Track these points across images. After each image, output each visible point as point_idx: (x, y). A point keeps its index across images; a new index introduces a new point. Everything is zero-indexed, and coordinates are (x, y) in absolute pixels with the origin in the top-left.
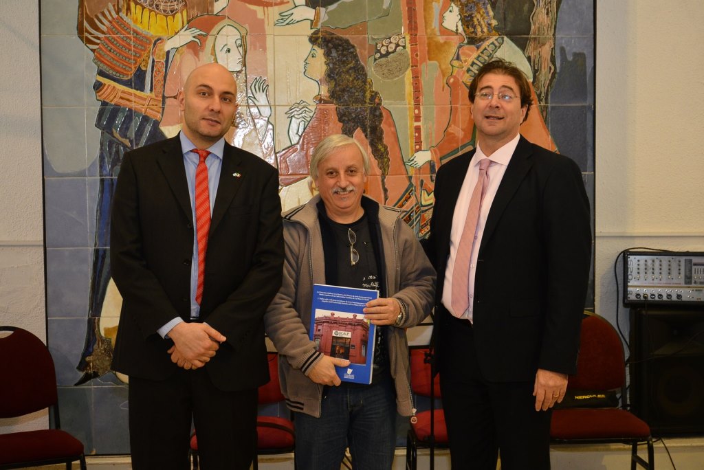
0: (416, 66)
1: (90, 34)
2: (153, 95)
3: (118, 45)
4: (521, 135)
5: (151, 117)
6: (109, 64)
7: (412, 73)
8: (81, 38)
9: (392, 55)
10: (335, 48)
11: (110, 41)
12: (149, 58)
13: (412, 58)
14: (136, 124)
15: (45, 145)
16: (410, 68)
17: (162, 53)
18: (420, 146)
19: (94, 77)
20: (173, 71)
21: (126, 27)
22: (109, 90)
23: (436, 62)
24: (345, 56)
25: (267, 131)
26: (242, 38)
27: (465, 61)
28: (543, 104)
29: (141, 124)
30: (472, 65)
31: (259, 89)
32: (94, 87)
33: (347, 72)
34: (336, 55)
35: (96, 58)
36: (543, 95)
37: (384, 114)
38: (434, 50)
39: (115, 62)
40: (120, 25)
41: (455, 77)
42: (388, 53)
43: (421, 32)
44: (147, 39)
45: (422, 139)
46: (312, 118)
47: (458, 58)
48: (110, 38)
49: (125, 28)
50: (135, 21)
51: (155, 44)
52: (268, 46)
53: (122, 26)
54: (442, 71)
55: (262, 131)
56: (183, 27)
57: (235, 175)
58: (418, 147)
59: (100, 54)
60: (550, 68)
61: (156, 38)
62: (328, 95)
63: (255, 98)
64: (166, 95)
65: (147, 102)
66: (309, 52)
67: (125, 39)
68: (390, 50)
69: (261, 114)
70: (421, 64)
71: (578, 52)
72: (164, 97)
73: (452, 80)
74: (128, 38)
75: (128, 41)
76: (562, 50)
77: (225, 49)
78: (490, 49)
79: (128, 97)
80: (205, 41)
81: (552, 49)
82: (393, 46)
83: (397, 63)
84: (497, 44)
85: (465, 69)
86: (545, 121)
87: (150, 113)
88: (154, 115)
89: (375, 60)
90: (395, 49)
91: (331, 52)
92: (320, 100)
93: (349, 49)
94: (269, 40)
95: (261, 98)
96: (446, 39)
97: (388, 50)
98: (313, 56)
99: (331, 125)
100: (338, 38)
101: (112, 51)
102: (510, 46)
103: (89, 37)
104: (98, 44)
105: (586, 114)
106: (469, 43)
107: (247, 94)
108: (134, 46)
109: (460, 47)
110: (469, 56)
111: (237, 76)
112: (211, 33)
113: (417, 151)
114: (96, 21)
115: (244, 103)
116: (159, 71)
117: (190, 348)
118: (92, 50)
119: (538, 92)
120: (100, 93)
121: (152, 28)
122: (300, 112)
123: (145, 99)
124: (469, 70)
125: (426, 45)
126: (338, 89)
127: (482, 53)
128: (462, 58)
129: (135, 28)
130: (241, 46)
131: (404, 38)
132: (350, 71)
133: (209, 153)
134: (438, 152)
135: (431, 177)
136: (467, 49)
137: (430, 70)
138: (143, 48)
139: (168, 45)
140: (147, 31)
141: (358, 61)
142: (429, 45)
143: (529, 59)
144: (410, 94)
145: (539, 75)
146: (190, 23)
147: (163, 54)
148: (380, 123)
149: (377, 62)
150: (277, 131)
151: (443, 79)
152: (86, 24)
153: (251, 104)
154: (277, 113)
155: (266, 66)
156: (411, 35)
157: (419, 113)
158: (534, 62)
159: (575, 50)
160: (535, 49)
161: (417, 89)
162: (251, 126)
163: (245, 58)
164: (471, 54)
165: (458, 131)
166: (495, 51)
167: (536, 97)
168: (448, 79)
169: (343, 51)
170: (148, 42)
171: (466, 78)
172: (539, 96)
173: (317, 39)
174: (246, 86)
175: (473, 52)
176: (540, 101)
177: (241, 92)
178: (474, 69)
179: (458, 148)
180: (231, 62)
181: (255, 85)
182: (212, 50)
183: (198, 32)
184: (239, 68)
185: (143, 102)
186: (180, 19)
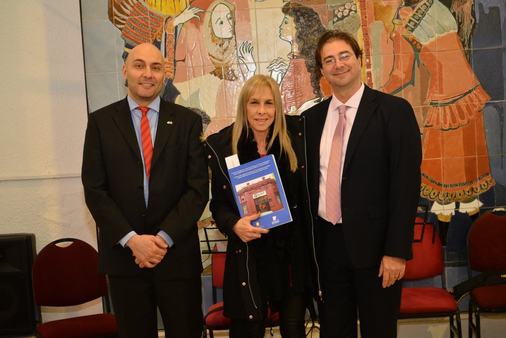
0: (366, 25)
1: (118, 17)
2: (167, 60)
3: (139, 24)
4: (365, 84)
6: (133, 38)
7: (363, 31)
8: (112, 21)
9: (346, 18)
10: (303, 16)
12: (162, 32)
13: (362, 19)
15: (89, 102)
16: (361, 28)
17: (171, 28)
19: (123, 49)
20: (181, 41)
23: (381, 22)
24: (310, 21)
26: (231, 12)
27: (404, 19)
28: (467, 49)
30: (409, 22)
31: (246, 50)
32: (123, 57)
33: (313, 33)
34: (303, 21)
35: (123, 34)
36: (466, 42)
38: (379, 12)
39: (137, 37)
40: (139, 9)
41: (396, 32)
42: (343, 17)
44: (161, 18)
45: (373, 82)
46: (287, 70)
47: (398, 17)
49: (144, 11)
50: (151, 5)
51: (166, 21)
52: (251, 18)
53: (142, 9)
54: (386, 28)
56: (187, 7)
57: (168, 123)
59: (126, 32)
60: (471, 21)
61: (167, 17)
62: (299, 52)
63: (243, 57)
64: (176, 59)
66: (282, 20)
67: (144, 19)
68: (345, 14)
69: (248, 70)
70: (369, 24)
71: (493, 6)
72: (175, 61)
73: (394, 35)
74: (146, 18)
75: (146, 20)
76: (481, 5)
77: (219, 22)
78: (423, 9)
80: (203, 17)
81: (472, 5)
82: (347, 11)
83: (351, 24)
84: (428, 5)
85: (404, 25)
86: (469, 62)
88: (168, 75)
89: (334, 22)
90: (349, 14)
91: (300, 19)
92: (293, 56)
93: (313, 16)
94: (252, 12)
95: (248, 57)
96: (388, 3)
97: (343, 15)
98: (286, 23)
99: (303, 75)
100: (306, 9)
101: (135, 28)
102: (439, 5)
103: (117, 19)
104: (124, 24)
105: (501, 55)
106: (406, 5)
107: (237, 55)
108: (151, 24)
109: (399, 8)
110: (407, 15)
111: (229, 42)
112: (207, 11)
114: (122, 7)
115: (236, 62)
116: (170, 42)
118: (120, 29)
119: (462, 40)
121: (163, 9)
122: (278, 66)
124: (407, 26)
125: (373, 9)
126: (306, 47)
127: (417, 12)
128: (401, 17)
129: (151, 10)
130: (231, 18)
131: (355, 4)
132: (315, 33)
133: (149, 109)
136: (405, 10)
137: (377, 29)
139: (176, 22)
140: (160, 12)
141: (320, 24)
142: (375, 9)
143: (454, 14)
145: (463, 26)
146: (192, 3)
147: (173, 29)
149: (335, 24)
151: (387, 34)
152: (114, 10)
153: (241, 62)
154: (261, 68)
155: (250, 33)
156: (361, 2)
157: (370, 61)
158: (458, 16)
159: (491, 5)
160: (458, 6)
161: (367, 43)
162: (241, 79)
163: (234, 28)
164: (408, 14)
165: (401, 74)
166: (427, 10)
167: (461, 44)
168: (391, 34)
169: (308, 17)
170: (161, 20)
171: (405, 32)
172: (463, 43)
173: (288, 9)
174: (236, 49)
175: (410, 12)
176: (464, 46)
177: (233, 54)
178: (411, 25)
179: (401, 87)
180: (225, 31)
181: (243, 47)
182: (209, 23)
183: (198, 10)
184: (230, 35)
186: (184, 1)
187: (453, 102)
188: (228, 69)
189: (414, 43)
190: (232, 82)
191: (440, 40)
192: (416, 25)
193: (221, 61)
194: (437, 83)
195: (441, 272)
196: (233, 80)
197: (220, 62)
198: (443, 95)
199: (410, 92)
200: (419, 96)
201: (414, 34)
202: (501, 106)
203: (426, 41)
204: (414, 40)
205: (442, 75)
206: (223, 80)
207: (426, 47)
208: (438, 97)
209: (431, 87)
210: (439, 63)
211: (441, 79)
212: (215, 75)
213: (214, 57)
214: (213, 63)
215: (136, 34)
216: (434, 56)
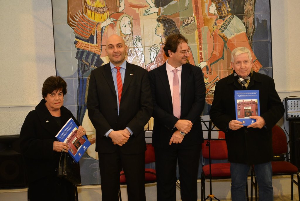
0: (199, 28)
1: (72, 22)
2: (97, 45)
3: (83, 26)
5: (97, 53)
6: (80, 34)
7: (198, 31)
8: (69, 25)
9: (189, 24)
10: (167, 23)
11: (80, 25)
12: (95, 31)
13: (198, 25)
14: (91, 56)
15: (57, 66)
16: (197, 29)
17: (100, 29)
19: (74, 39)
20: (104, 36)
21: (85, 19)
22: (80, 44)
23: (207, 27)
24: (171, 26)
25: (141, 57)
26: (131, 21)
27: (219, 26)
29: (93, 56)
30: (221, 27)
31: (138, 40)
32: (74, 43)
33: (172, 32)
34: (167, 26)
35: (75, 32)
36: (250, 37)
38: (206, 22)
40: (83, 19)
41: (215, 32)
42: (188, 24)
43: (201, 15)
44: (94, 23)
45: (203, 57)
46: (159, 51)
47: (216, 25)
48: (80, 24)
50: (89, 17)
51: (97, 25)
52: (141, 24)
53: (84, 19)
54: (210, 30)
55: (140, 58)
56: (108, 18)
57: (130, 74)
58: (201, 60)
59: (76, 30)
60: (253, 27)
61: (97, 23)
62: (165, 42)
63: (136, 44)
65: (95, 48)
66: (157, 25)
67: (85, 24)
68: (189, 23)
69: (139, 50)
70: (201, 28)
71: (264, 19)
72: (101, 46)
73: (214, 33)
75: (87, 24)
76: (257, 19)
77: (124, 26)
78: (228, 20)
79: (87, 46)
80: (116, 23)
81: (253, 19)
82: (190, 21)
83: (192, 28)
84: (231, 18)
85: (219, 28)
86: (252, 48)
87: (96, 52)
88: (98, 53)
89: (183, 27)
90: (191, 22)
91: (166, 25)
92: (162, 44)
93: (172, 23)
94: (141, 21)
95: (139, 44)
96: (211, 17)
98: (159, 27)
100: (169, 19)
101: (81, 29)
102: (237, 19)
103: (72, 23)
104: (75, 26)
105: (268, 44)
106: (220, 18)
107: (133, 43)
108: (89, 26)
109: (216, 20)
110: (220, 23)
111: (129, 36)
112: (118, 20)
113: (201, 62)
114: (74, 17)
115: (133, 46)
116: (99, 36)
117: (117, 140)
118: (73, 29)
120: (77, 45)
121: (95, 19)
122: (154, 49)
123: (94, 47)
124: (220, 29)
125: (203, 20)
127: (225, 22)
128: (217, 24)
129: (89, 19)
130: (130, 24)
131: (194, 18)
132: (173, 32)
133: (121, 68)
134: (209, 62)
135: (207, 72)
136: (219, 20)
137: (205, 30)
138: (92, 27)
139: (102, 25)
140: (94, 20)
141: (176, 27)
142: (204, 20)
143: (244, 23)
144: (197, 40)
146: (110, 16)
149: (184, 28)
150: (146, 56)
152: (70, 19)
153: (135, 46)
154: (145, 50)
155: (140, 32)
156: (197, 16)
157: (201, 47)
158: (246, 24)
159: (262, 19)
160: (246, 19)
161: (200, 38)
162: (136, 55)
163: (132, 29)
164: (221, 23)
165: (217, 53)
166: (230, 21)
167: (248, 38)
168: (212, 33)
169: (170, 24)
170: (94, 24)
171: (219, 32)
172: (249, 38)
173: (160, 20)
174: (133, 40)
175: (222, 22)
176: (249, 40)
177: (131, 42)
178: (222, 28)
179: (217, 60)
180: (127, 31)
181: (136, 39)
182: (119, 26)
183: (113, 20)
184: (130, 33)
185: (94, 48)
186: (106, 14)
188: (129, 50)
189: (223, 38)
190: (131, 57)
191: (237, 36)
192: (225, 29)
196: (131, 56)
199: (222, 63)
200: (226, 64)
201: (224, 33)
202: (267, 71)
203: (230, 37)
204: (224, 36)
207: (230, 40)
215: (82, 32)
216: (234, 45)
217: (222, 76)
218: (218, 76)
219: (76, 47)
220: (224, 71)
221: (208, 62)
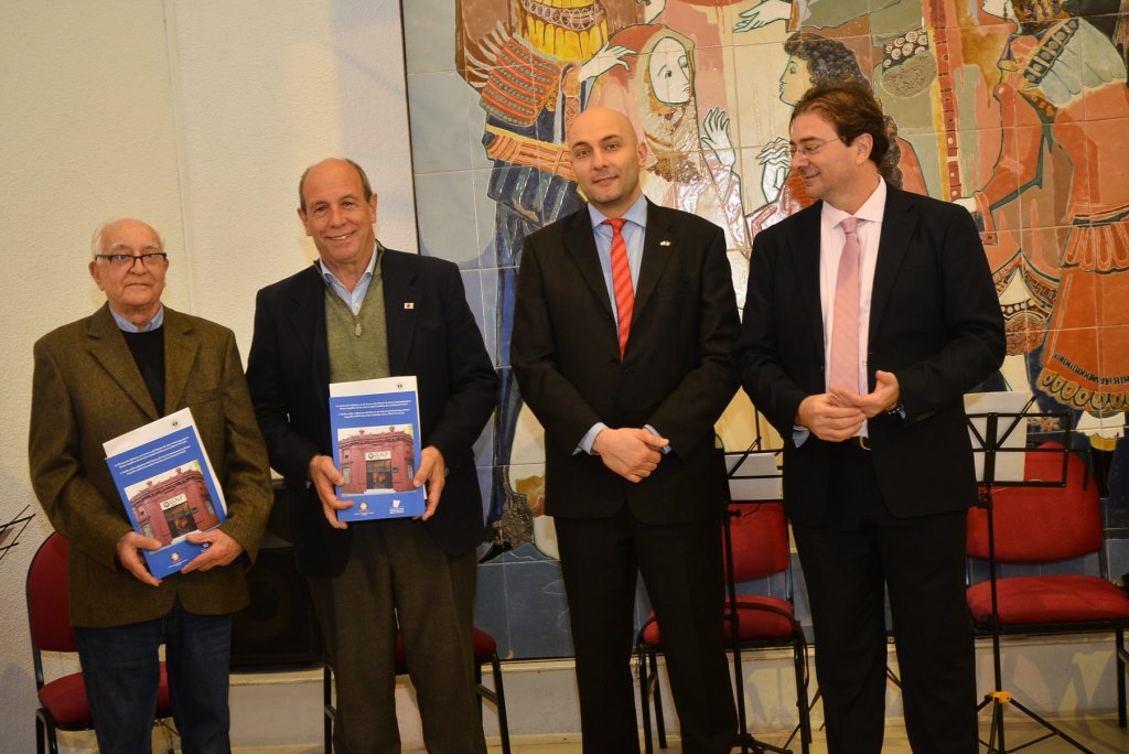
0: (947, 74)
1: (474, 67)
2: (565, 146)
3: (513, 79)
5: (566, 177)
6: (503, 107)
7: (941, 84)
8: (463, 75)
9: (908, 60)
10: (825, 58)
12: (557, 94)
13: (940, 62)
14: (544, 188)
15: (421, 228)
16: (937, 77)
17: (575, 86)
18: (959, 191)
19: (483, 128)
21: (521, 52)
22: (504, 144)
23: (976, 66)
24: (840, 67)
25: (730, 185)
26: (688, 54)
27: (1021, 60)
29: (552, 189)
30: (1031, 66)
31: (716, 126)
32: (483, 142)
34: (825, 67)
35: (485, 100)
37: (902, 149)
38: (972, 47)
39: (510, 104)
40: (514, 52)
41: (1005, 85)
42: (903, 58)
43: (951, 23)
44: (554, 67)
45: (961, 181)
47: (1009, 57)
48: (502, 71)
49: (522, 54)
50: (536, 43)
51: (565, 73)
52: (725, 63)
53: (518, 51)
54: (986, 78)
55: (724, 187)
56: (603, 46)
57: (663, 243)
58: (955, 193)
59: (489, 94)
61: (564, 66)
63: (710, 139)
65: (558, 157)
66: (785, 66)
67: (522, 70)
68: (906, 53)
69: (720, 162)
70: (952, 72)
73: (1001, 90)
74: (526, 68)
75: (527, 72)
77: (664, 72)
78: (1058, 39)
79: (531, 151)
80: (635, 63)
82: (910, 47)
83: (918, 71)
84: (1069, 31)
85: (1021, 71)
87: (563, 172)
88: (569, 174)
89: (884, 69)
90: (914, 51)
91: (818, 64)
93: (844, 57)
94: (727, 54)
95: (720, 139)
96: (990, 29)
97: (902, 54)
98: (792, 73)
100: (831, 44)
101: (506, 88)
102: (1090, 32)
103: (473, 71)
104: (485, 80)
106: (1025, 32)
107: (699, 134)
108: (536, 79)
109: (1012, 39)
110: (1026, 52)
111: (684, 109)
112: (643, 51)
114: (482, 48)
115: (696, 148)
116: (573, 112)
118: (477, 89)
120: (492, 150)
121: (559, 51)
122: (777, 154)
123: (554, 153)
124: (1027, 73)
125: (960, 41)
127: (1046, 45)
128: (1016, 56)
129: (536, 54)
130: (686, 66)
131: (925, 34)
133: (625, 222)
134: (986, 199)
136: (1022, 41)
137: (968, 80)
138: (548, 80)
139: (583, 74)
140: (553, 56)
141: (858, 73)
142: (964, 40)
143: (1120, 48)
144: (939, 115)
146: (613, 39)
148: (896, 163)
149: (887, 72)
152: (467, 54)
153: (707, 148)
154: (744, 158)
155: (724, 92)
156: (936, 28)
157: (955, 142)
160: (1128, 32)
161: (949, 108)
163: (693, 82)
164: (1029, 49)
165: (1014, 165)
166: (1065, 41)
168: (996, 90)
169: (835, 60)
170: (555, 71)
171: (1023, 85)
173: (796, 46)
174: (697, 124)
175: (1031, 46)
177: (691, 132)
178: (1035, 71)
179: (1017, 191)
180: (674, 90)
181: (710, 120)
182: (646, 74)
183: (624, 51)
184: (685, 98)
185: (553, 157)
186: (598, 34)
187: (1118, 218)
189: (1041, 106)
190: (689, 186)
191: (1093, 99)
192: (1044, 71)
193: (669, 145)
194: (1087, 181)
195: (1098, 548)
196: (692, 184)
197: (666, 149)
198: (1100, 205)
199: (1034, 200)
200: (1052, 206)
201: (1040, 87)
203: (1065, 101)
204: (1040, 100)
205: (1096, 166)
206: (672, 182)
207: (1064, 113)
208: (1088, 208)
209: (1075, 190)
210: (1091, 142)
211: (1094, 174)
212: (657, 173)
213: (654, 140)
214: (654, 150)
215: (508, 100)
216: (1082, 132)
217: (1034, 250)
218: (1020, 251)
219: (490, 156)
220: (1043, 231)
221: (982, 199)
